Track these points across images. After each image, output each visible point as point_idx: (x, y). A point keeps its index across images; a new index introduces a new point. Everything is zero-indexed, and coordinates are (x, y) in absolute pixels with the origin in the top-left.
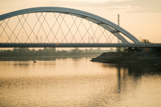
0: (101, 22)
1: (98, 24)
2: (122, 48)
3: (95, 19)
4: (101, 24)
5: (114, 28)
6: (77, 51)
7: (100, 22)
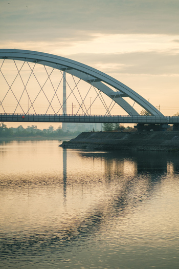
0: (96, 77)
1: (89, 81)
2: (114, 124)
3: (86, 73)
4: (96, 81)
5: (118, 89)
6: (4, 130)
7: (95, 79)
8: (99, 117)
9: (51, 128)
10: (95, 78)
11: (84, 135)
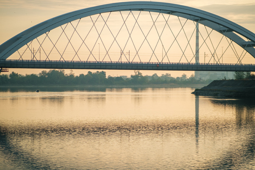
1: (221, 32)
2: (245, 72)
5: (250, 39)
6: (140, 78)
8: (231, 66)
9: (184, 76)
10: (227, 28)
11: (215, 83)
